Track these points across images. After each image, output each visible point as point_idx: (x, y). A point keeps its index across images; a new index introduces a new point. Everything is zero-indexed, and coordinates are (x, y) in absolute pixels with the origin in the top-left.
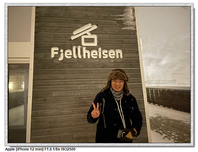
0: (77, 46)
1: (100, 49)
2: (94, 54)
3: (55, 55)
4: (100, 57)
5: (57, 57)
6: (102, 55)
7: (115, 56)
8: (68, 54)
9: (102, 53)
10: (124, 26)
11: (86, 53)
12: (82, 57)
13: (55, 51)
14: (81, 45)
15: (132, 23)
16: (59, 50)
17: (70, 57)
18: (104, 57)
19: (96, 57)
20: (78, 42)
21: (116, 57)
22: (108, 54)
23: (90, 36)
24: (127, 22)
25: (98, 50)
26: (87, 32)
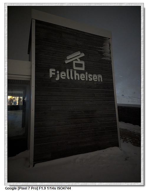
0: (69, 69)
1: (87, 73)
2: (82, 77)
3: (52, 75)
4: (87, 80)
5: (54, 77)
6: (88, 78)
7: (97, 79)
8: (63, 75)
9: (88, 76)
10: (103, 56)
11: (77, 76)
12: (74, 78)
13: (53, 72)
14: (73, 69)
15: (108, 55)
16: (56, 71)
17: (65, 78)
18: (90, 80)
19: (84, 80)
20: (70, 65)
21: (98, 81)
22: (92, 77)
23: (79, 62)
24: (105, 53)
25: (85, 74)
26: (77, 58)
